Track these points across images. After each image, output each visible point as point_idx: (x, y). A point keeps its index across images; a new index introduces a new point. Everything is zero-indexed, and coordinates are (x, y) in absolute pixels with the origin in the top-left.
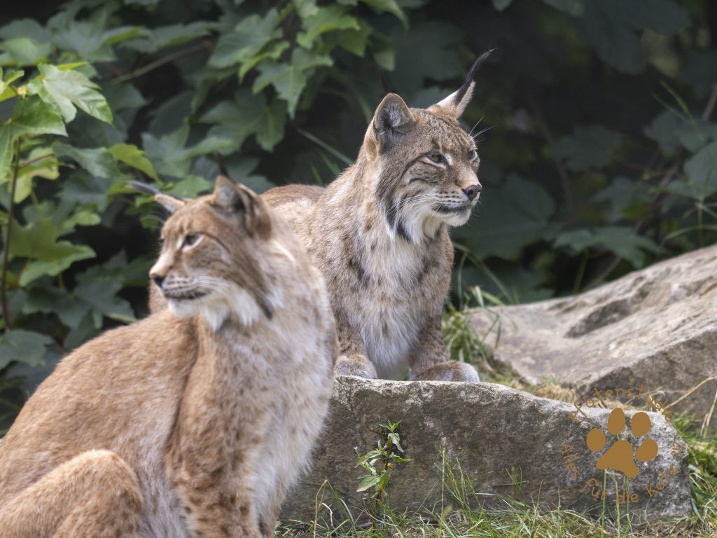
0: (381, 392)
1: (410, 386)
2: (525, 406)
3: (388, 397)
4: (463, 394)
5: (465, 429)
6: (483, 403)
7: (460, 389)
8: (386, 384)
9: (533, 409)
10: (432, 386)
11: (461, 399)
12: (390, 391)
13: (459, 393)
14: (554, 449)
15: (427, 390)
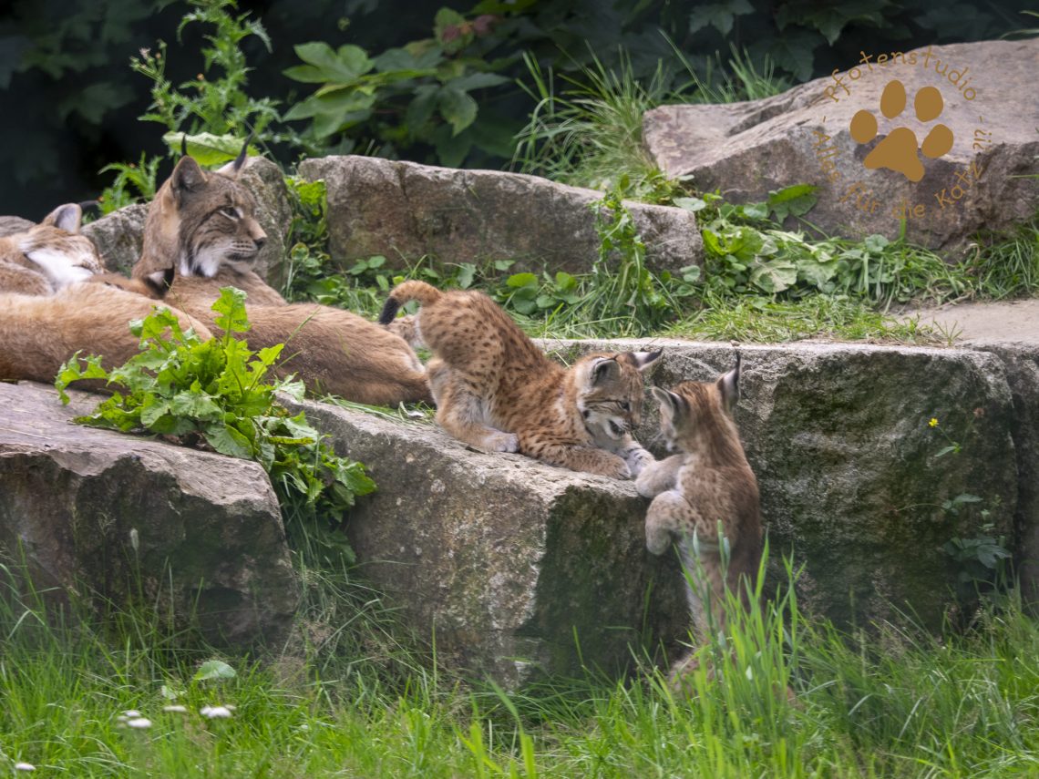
0: (430, 178)
1: (456, 174)
2: (556, 198)
3: (436, 183)
4: (501, 184)
5: (503, 214)
6: (519, 193)
7: (499, 179)
8: (437, 172)
9: (564, 200)
10: (474, 175)
11: (499, 188)
12: (438, 177)
13: (498, 182)
14: (581, 236)
15: (470, 179)
